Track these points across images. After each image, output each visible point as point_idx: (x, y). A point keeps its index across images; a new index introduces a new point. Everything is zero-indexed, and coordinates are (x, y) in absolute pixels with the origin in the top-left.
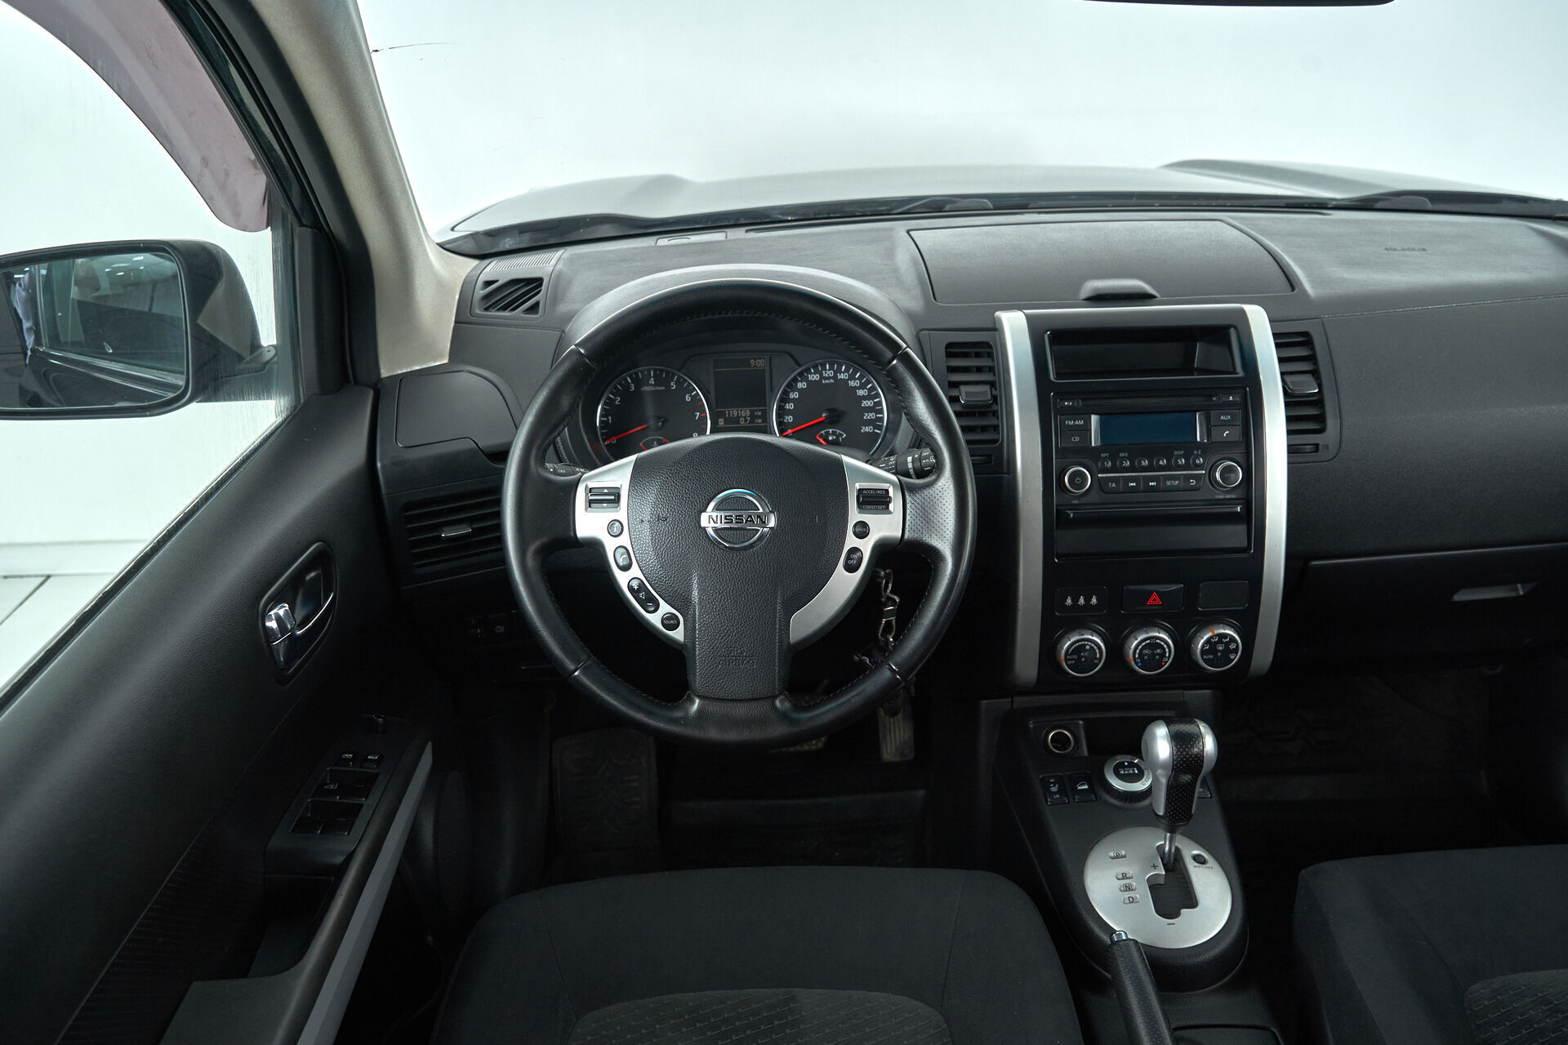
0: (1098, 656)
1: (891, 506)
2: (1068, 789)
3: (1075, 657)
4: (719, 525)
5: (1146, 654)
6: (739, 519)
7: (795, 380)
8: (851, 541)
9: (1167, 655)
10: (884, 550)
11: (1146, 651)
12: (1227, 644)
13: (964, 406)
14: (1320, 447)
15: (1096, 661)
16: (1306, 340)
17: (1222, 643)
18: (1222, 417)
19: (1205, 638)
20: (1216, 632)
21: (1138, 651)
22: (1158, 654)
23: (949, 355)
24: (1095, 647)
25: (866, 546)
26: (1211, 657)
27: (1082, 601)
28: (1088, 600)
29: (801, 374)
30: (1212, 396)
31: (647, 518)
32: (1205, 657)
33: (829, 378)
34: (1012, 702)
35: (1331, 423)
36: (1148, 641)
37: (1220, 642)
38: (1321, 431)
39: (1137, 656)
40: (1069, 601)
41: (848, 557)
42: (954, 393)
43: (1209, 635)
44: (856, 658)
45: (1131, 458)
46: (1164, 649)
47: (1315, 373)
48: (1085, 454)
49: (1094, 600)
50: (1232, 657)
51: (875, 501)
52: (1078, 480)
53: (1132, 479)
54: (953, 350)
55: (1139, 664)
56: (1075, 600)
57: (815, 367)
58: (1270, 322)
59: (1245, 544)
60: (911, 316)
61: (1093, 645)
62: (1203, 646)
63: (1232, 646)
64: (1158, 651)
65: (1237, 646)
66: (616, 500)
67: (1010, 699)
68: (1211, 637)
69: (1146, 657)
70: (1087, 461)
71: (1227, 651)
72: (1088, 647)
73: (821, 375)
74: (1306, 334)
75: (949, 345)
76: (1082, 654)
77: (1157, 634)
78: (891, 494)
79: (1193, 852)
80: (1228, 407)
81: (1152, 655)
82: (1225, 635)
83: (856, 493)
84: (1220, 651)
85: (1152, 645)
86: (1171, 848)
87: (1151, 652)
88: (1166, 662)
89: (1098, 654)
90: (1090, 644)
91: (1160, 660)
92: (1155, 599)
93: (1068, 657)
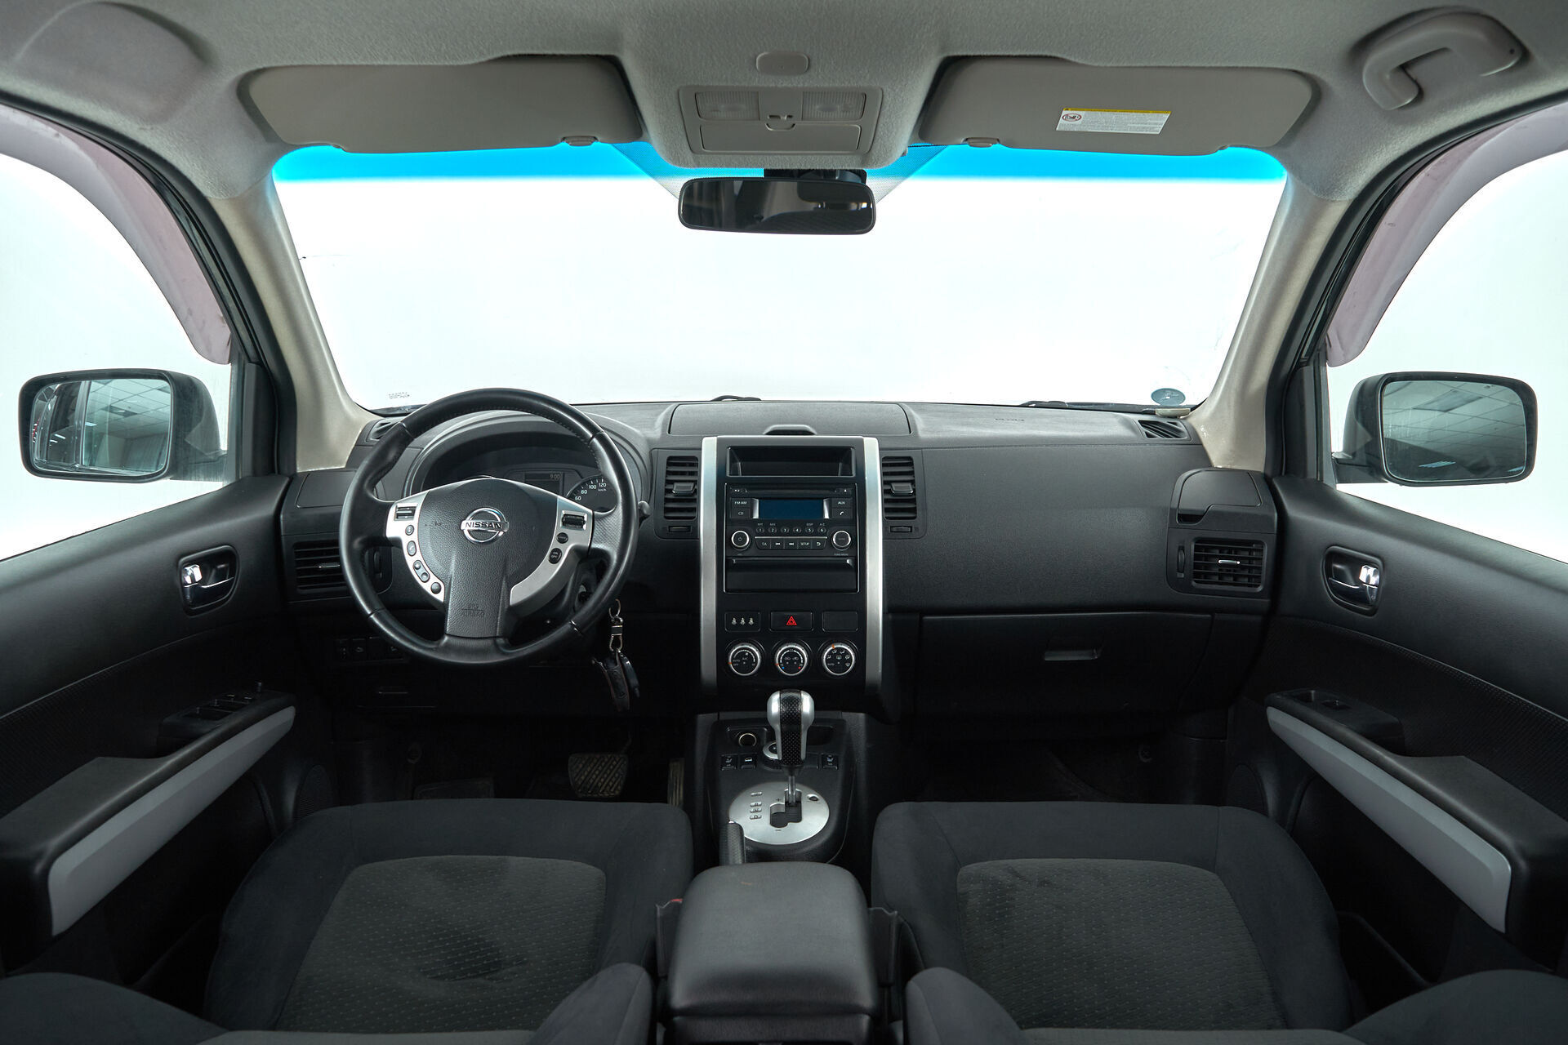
0: (755, 661)
1: (585, 526)
2: (738, 762)
3: (739, 661)
4: (472, 528)
5: (788, 661)
6: (484, 525)
7: (579, 488)
8: (554, 544)
9: (802, 662)
10: (577, 551)
11: (787, 658)
12: (843, 655)
13: (676, 495)
14: (913, 529)
15: (753, 665)
16: (909, 462)
17: (841, 655)
18: (839, 503)
19: (828, 650)
20: (837, 647)
21: (782, 658)
22: (796, 661)
23: (669, 464)
24: (753, 655)
25: (566, 550)
26: (833, 664)
27: (743, 621)
28: (747, 621)
29: (583, 484)
30: (834, 490)
31: (429, 523)
32: (829, 665)
33: (603, 488)
34: (719, 715)
35: (919, 513)
36: (789, 652)
37: (838, 654)
38: (914, 518)
39: (781, 662)
40: (734, 621)
41: (552, 554)
42: (670, 487)
43: (831, 648)
44: (594, 662)
45: (778, 526)
46: (800, 658)
47: (913, 482)
48: (749, 524)
49: (751, 621)
50: (848, 665)
51: (574, 522)
52: (740, 539)
53: (778, 541)
54: (672, 461)
55: (783, 668)
56: (738, 621)
57: (594, 480)
58: (880, 449)
59: (854, 587)
60: (649, 441)
61: (751, 653)
62: (827, 657)
63: (847, 657)
64: (796, 659)
65: (851, 657)
66: (412, 514)
67: (716, 714)
68: (832, 650)
70: (749, 529)
71: (844, 661)
72: (747, 655)
73: (598, 485)
74: (910, 458)
75: (670, 458)
76: (744, 659)
77: (794, 646)
78: (585, 519)
79: (811, 796)
80: (843, 496)
81: (792, 662)
82: (842, 649)
83: (562, 516)
84: (839, 661)
85: (792, 654)
86: (792, 791)
87: (790, 660)
88: (802, 667)
89: (754, 659)
90: (748, 651)
91: (797, 665)
92: (792, 621)
93: (734, 661)
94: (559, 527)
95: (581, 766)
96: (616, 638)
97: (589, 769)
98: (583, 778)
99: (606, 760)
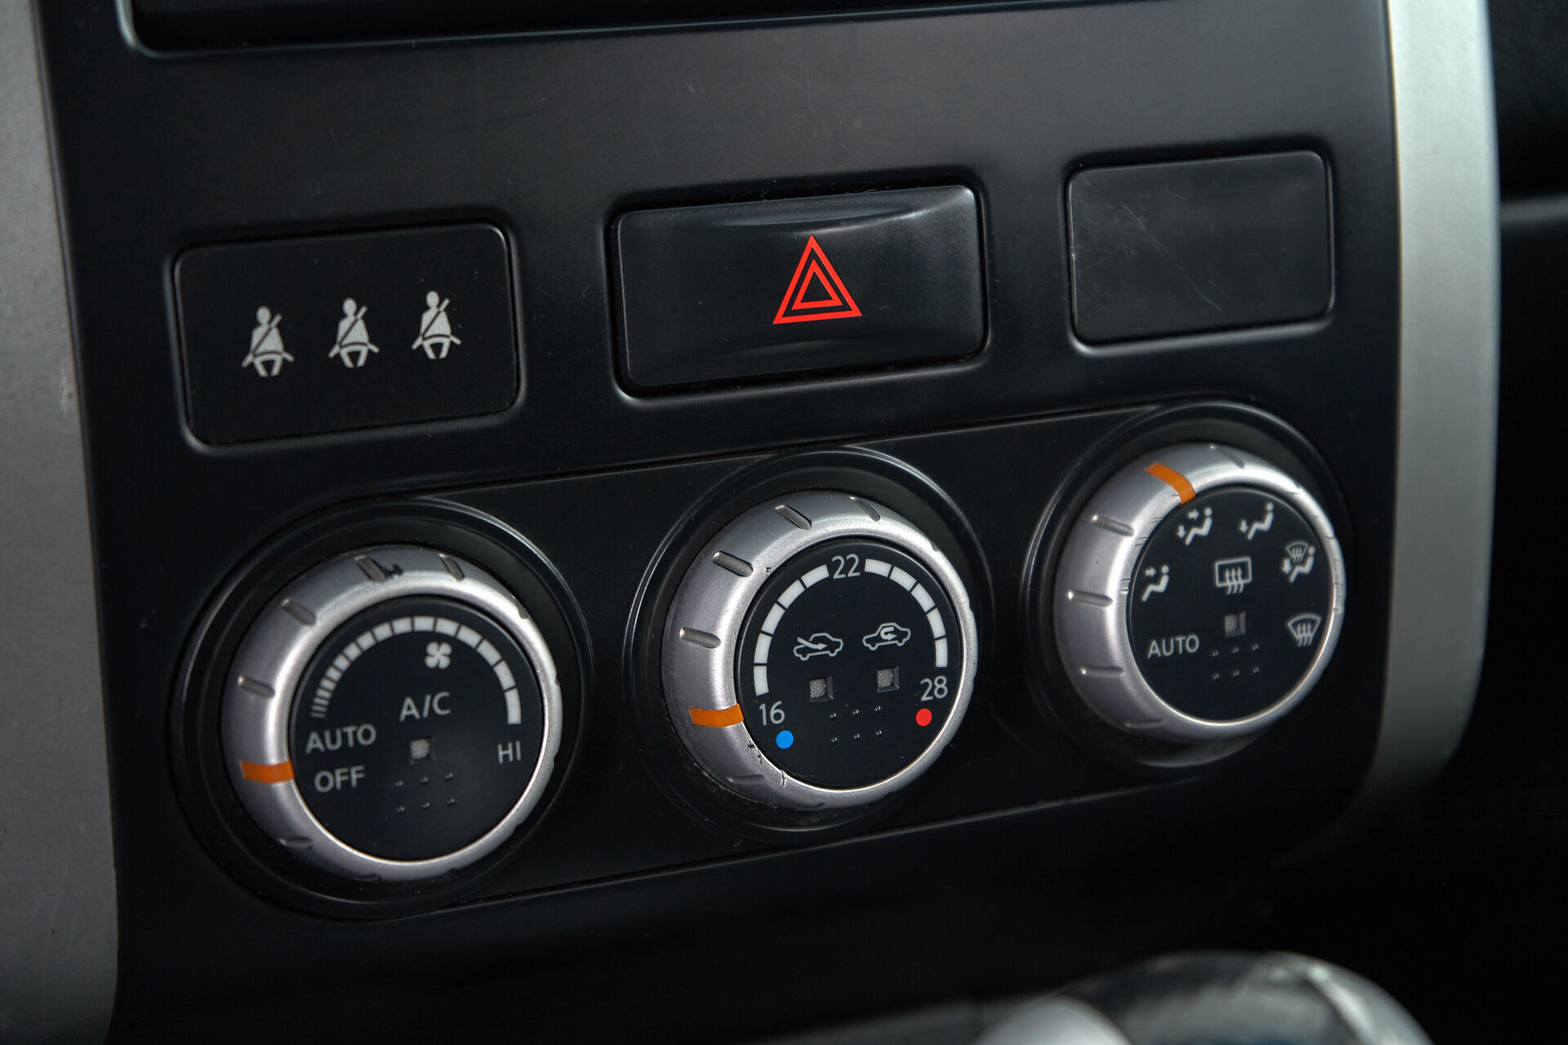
0: (514, 715)
3: (361, 734)
5: (819, 668)
9: (942, 659)
11: (811, 646)
12: (1268, 551)
17: (1239, 545)
20: (1198, 480)
21: (762, 651)
22: (887, 657)
24: (489, 653)
26: (1188, 643)
28: (394, 324)
32: (1154, 649)
36: (818, 574)
37: (1225, 541)
39: (761, 685)
43: (1164, 500)
46: (917, 618)
50: (1303, 635)
55: (785, 740)
61: (469, 637)
62: (1137, 581)
64: (886, 632)
68: (1176, 516)
69: (817, 688)
72: (438, 656)
76: (409, 708)
84: (1233, 603)
87: (853, 644)
88: (941, 709)
89: (513, 700)
90: (447, 627)
91: (908, 695)
92: (816, 291)
93: (314, 742)
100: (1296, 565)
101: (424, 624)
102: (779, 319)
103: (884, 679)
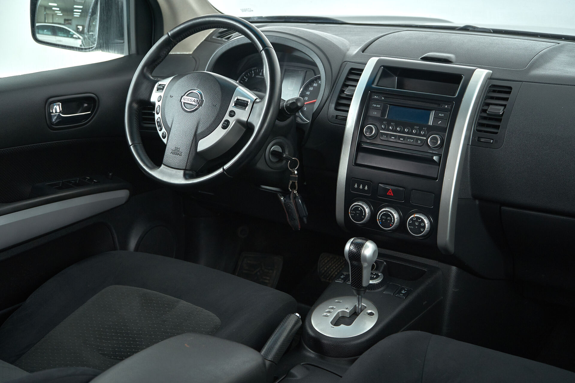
0: (364, 215)
1: (246, 108)
2: (346, 279)
3: (354, 212)
4: (186, 101)
5: (384, 219)
6: (191, 101)
8: (227, 117)
9: (393, 221)
10: (239, 123)
11: (383, 217)
12: (420, 223)
13: (345, 94)
14: (494, 141)
15: (363, 217)
16: (508, 90)
17: (418, 221)
18: (440, 115)
19: (411, 217)
20: (416, 215)
21: (380, 216)
23: (348, 72)
25: (232, 121)
26: (412, 227)
27: (361, 187)
28: (364, 187)
30: (441, 105)
32: (410, 227)
35: (501, 129)
36: (385, 212)
37: (416, 221)
38: (496, 133)
39: (380, 219)
40: (356, 186)
41: (224, 123)
42: (345, 89)
45: (396, 126)
46: (391, 218)
47: (505, 106)
48: (377, 121)
49: (366, 188)
50: (422, 230)
51: (242, 104)
52: (369, 130)
53: (394, 135)
54: (350, 70)
55: (381, 223)
56: (359, 186)
58: (490, 79)
59: (436, 176)
61: (362, 209)
62: (409, 221)
64: (389, 218)
65: (425, 225)
66: (163, 89)
68: (414, 217)
69: (384, 220)
70: (378, 124)
71: (420, 226)
72: (360, 209)
74: (510, 88)
76: (357, 212)
77: (390, 210)
78: (248, 104)
79: (369, 311)
80: (444, 110)
81: (386, 220)
82: (419, 218)
83: (235, 100)
84: (417, 226)
85: (387, 215)
86: (359, 304)
87: (386, 218)
88: (392, 225)
89: (364, 213)
90: (361, 207)
91: (390, 223)
92: (390, 193)
93: (351, 212)
94: (231, 107)
95: (326, 261)
96: (293, 183)
97: (330, 264)
98: (325, 269)
99: (341, 261)
100: (422, 224)
101: (359, 207)
102: (387, 194)
103: (389, 221)
